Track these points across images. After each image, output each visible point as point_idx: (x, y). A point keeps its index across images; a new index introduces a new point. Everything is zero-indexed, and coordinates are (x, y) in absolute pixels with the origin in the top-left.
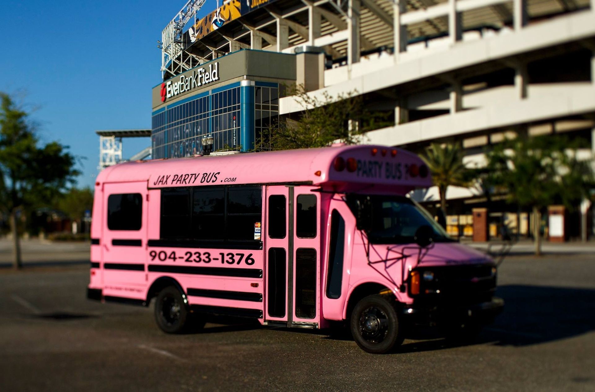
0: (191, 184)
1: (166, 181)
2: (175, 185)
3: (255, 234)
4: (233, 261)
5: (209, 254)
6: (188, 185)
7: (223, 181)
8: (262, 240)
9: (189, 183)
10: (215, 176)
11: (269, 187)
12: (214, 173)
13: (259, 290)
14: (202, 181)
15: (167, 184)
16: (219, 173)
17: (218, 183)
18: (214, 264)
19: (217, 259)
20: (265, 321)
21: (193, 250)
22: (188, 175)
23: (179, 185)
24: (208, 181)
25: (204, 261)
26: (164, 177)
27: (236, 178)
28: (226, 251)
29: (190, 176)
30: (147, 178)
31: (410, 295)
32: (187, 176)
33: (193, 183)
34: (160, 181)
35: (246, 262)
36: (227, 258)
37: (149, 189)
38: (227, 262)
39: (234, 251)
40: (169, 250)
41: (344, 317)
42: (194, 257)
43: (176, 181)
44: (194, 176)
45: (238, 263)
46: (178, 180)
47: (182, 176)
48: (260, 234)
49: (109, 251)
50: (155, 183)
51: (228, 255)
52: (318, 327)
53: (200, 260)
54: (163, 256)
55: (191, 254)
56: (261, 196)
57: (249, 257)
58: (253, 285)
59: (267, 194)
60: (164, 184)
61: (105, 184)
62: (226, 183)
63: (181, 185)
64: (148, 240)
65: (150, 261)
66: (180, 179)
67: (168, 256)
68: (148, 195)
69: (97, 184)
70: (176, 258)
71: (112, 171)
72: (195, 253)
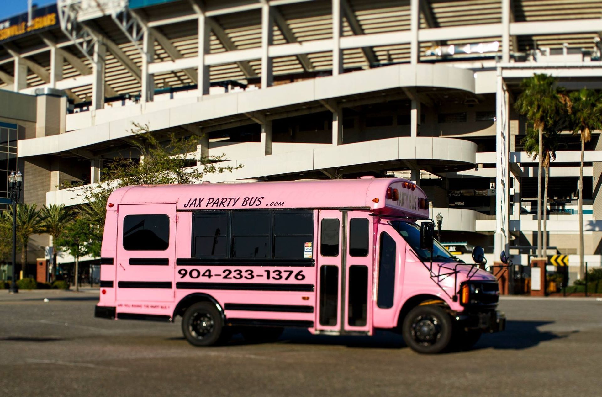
0: (230, 207)
1: (200, 204)
2: (210, 207)
3: (305, 253)
4: (281, 277)
5: (252, 272)
6: (226, 208)
7: (269, 205)
8: (315, 258)
9: (228, 206)
10: (258, 200)
11: (322, 211)
12: (257, 198)
13: (311, 302)
14: (244, 205)
15: (200, 206)
16: (263, 198)
17: (263, 206)
18: (256, 281)
19: (262, 276)
20: (316, 330)
21: (233, 268)
22: (227, 199)
23: (215, 207)
24: (251, 204)
25: (246, 277)
26: (196, 200)
27: (284, 203)
28: (271, 269)
29: (229, 200)
30: (175, 201)
31: (462, 304)
32: (225, 200)
33: (233, 206)
34: (192, 204)
35: (296, 277)
36: (272, 275)
37: (178, 211)
38: (274, 278)
39: (282, 269)
40: (203, 269)
41: (395, 325)
42: (233, 274)
43: (212, 204)
44: (233, 201)
45: (287, 279)
46: (215, 203)
47: (218, 199)
48: (311, 253)
49: (125, 270)
50: (186, 206)
51: (274, 272)
52: (370, 334)
53: (241, 277)
54: (195, 274)
55: (230, 272)
56: (313, 219)
57: (298, 274)
58: (304, 298)
59: (319, 217)
60: (197, 207)
61: (119, 206)
62: (273, 207)
63: (218, 208)
64: (176, 259)
65: (178, 279)
66: (217, 202)
67: (202, 273)
68: (177, 217)
69: (111, 205)
70: (212, 276)
71: (126, 193)
72: (235, 271)
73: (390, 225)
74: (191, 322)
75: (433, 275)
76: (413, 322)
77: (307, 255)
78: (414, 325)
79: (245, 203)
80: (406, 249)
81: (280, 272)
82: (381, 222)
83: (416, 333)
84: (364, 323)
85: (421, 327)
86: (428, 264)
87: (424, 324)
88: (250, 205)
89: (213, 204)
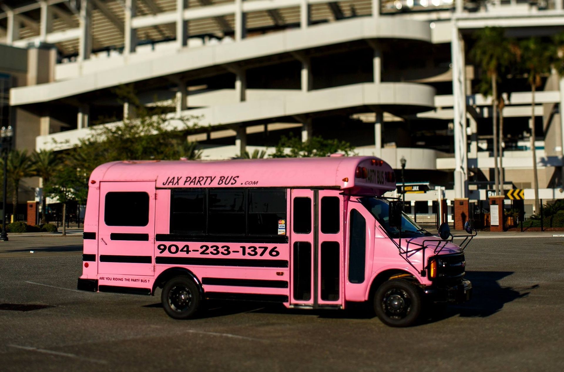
0: (207, 185)
1: (178, 182)
2: (187, 185)
3: (279, 230)
4: (256, 253)
5: (228, 248)
6: (203, 186)
7: (244, 184)
8: (288, 235)
9: (204, 184)
10: (234, 179)
11: (294, 190)
12: (232, 177)
13: (285, 278)
15: (178, 184)
16: (238, 177)
17: (238, 185)
18: (232, 256)
19: (238, 252)
20: (290, 304)
21: (210, 244)
22: (203, 178)
23: (192, 186)
24: (227, 183)
25: (222, 253)
26: (174, 178)
27: (258, 182)
28: (247, 245)
29: (205, 179)
30: (154, 179)
31: (430, 278)
32: (201, 179)
33: (209, 184)
34: (170, 182)
35: (270, 253)
36: (248, 251)
37: (157, 188)
38: (249, 254)
39: (257, 245)
40: (181, 244)
41: (366, 298)
42: (210, 250)
43: (189, 182)
44: (209, 179)
45: (262, 255)
46: (192, 182)
47: (195, 178)
48: (284, 230)
49: (106, 244)
50: (165, 184)
51: (249, 248)
52: (343, 307)
53: (218, 253)
54: (173, 249)
55: (207, 248)
56: (286, 197)
57: (273, 250)
58: (278, 274)
59: (291, 196)
60: (175, 184)
61: (101, 183)
62: (248, 186)
63: (195, 186)
64: (155, 234)
65: (158, 253)
66: (194, 181)
67: (180, 249)
68: (156, 194)
69: (94, 182)
70: (190, 251)
71: (107, 170)
72: (212, 247)
73: (359, 202)
74: (170, 295)
75: (402, 251)
76: (383, 296)
77: (281, 232)
78: (385, 299)
79: (221, 182)
80: (375, 226)
81: (255, 248)
82: (350, 199)
83: (386, 307)
84: (336, 298)
85: (392, 301)
86: (397, 240)
87: (395, 299)
88: (225, 184)
89: (191, 182)
